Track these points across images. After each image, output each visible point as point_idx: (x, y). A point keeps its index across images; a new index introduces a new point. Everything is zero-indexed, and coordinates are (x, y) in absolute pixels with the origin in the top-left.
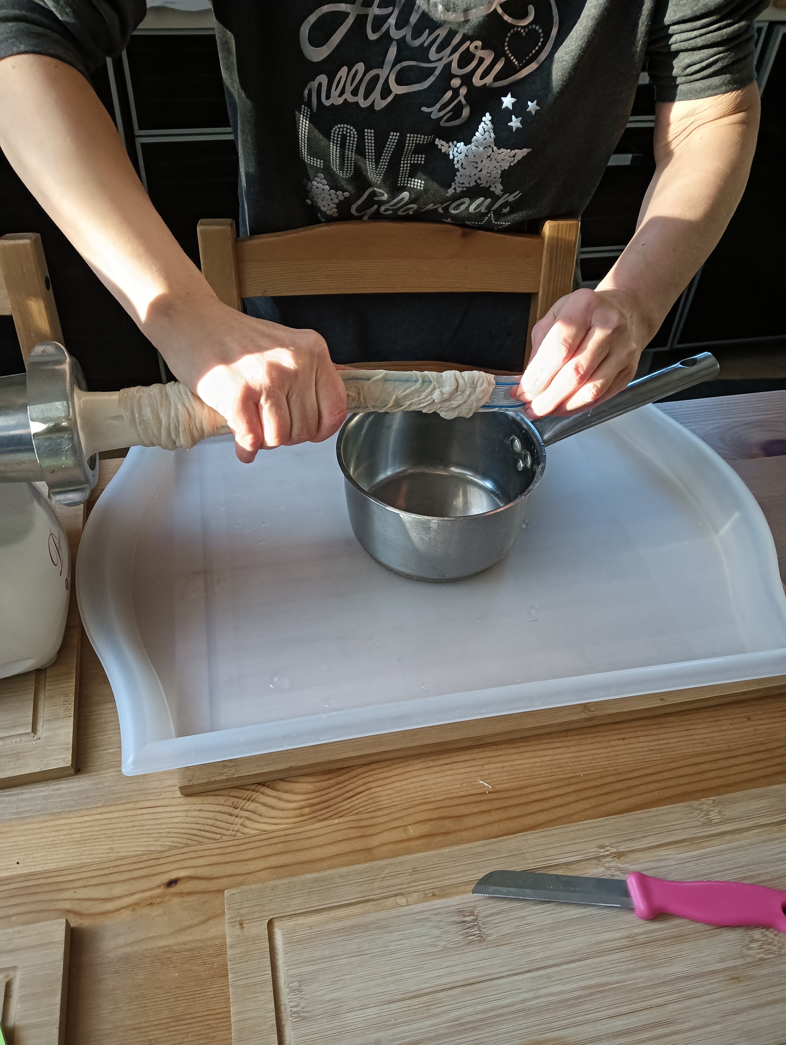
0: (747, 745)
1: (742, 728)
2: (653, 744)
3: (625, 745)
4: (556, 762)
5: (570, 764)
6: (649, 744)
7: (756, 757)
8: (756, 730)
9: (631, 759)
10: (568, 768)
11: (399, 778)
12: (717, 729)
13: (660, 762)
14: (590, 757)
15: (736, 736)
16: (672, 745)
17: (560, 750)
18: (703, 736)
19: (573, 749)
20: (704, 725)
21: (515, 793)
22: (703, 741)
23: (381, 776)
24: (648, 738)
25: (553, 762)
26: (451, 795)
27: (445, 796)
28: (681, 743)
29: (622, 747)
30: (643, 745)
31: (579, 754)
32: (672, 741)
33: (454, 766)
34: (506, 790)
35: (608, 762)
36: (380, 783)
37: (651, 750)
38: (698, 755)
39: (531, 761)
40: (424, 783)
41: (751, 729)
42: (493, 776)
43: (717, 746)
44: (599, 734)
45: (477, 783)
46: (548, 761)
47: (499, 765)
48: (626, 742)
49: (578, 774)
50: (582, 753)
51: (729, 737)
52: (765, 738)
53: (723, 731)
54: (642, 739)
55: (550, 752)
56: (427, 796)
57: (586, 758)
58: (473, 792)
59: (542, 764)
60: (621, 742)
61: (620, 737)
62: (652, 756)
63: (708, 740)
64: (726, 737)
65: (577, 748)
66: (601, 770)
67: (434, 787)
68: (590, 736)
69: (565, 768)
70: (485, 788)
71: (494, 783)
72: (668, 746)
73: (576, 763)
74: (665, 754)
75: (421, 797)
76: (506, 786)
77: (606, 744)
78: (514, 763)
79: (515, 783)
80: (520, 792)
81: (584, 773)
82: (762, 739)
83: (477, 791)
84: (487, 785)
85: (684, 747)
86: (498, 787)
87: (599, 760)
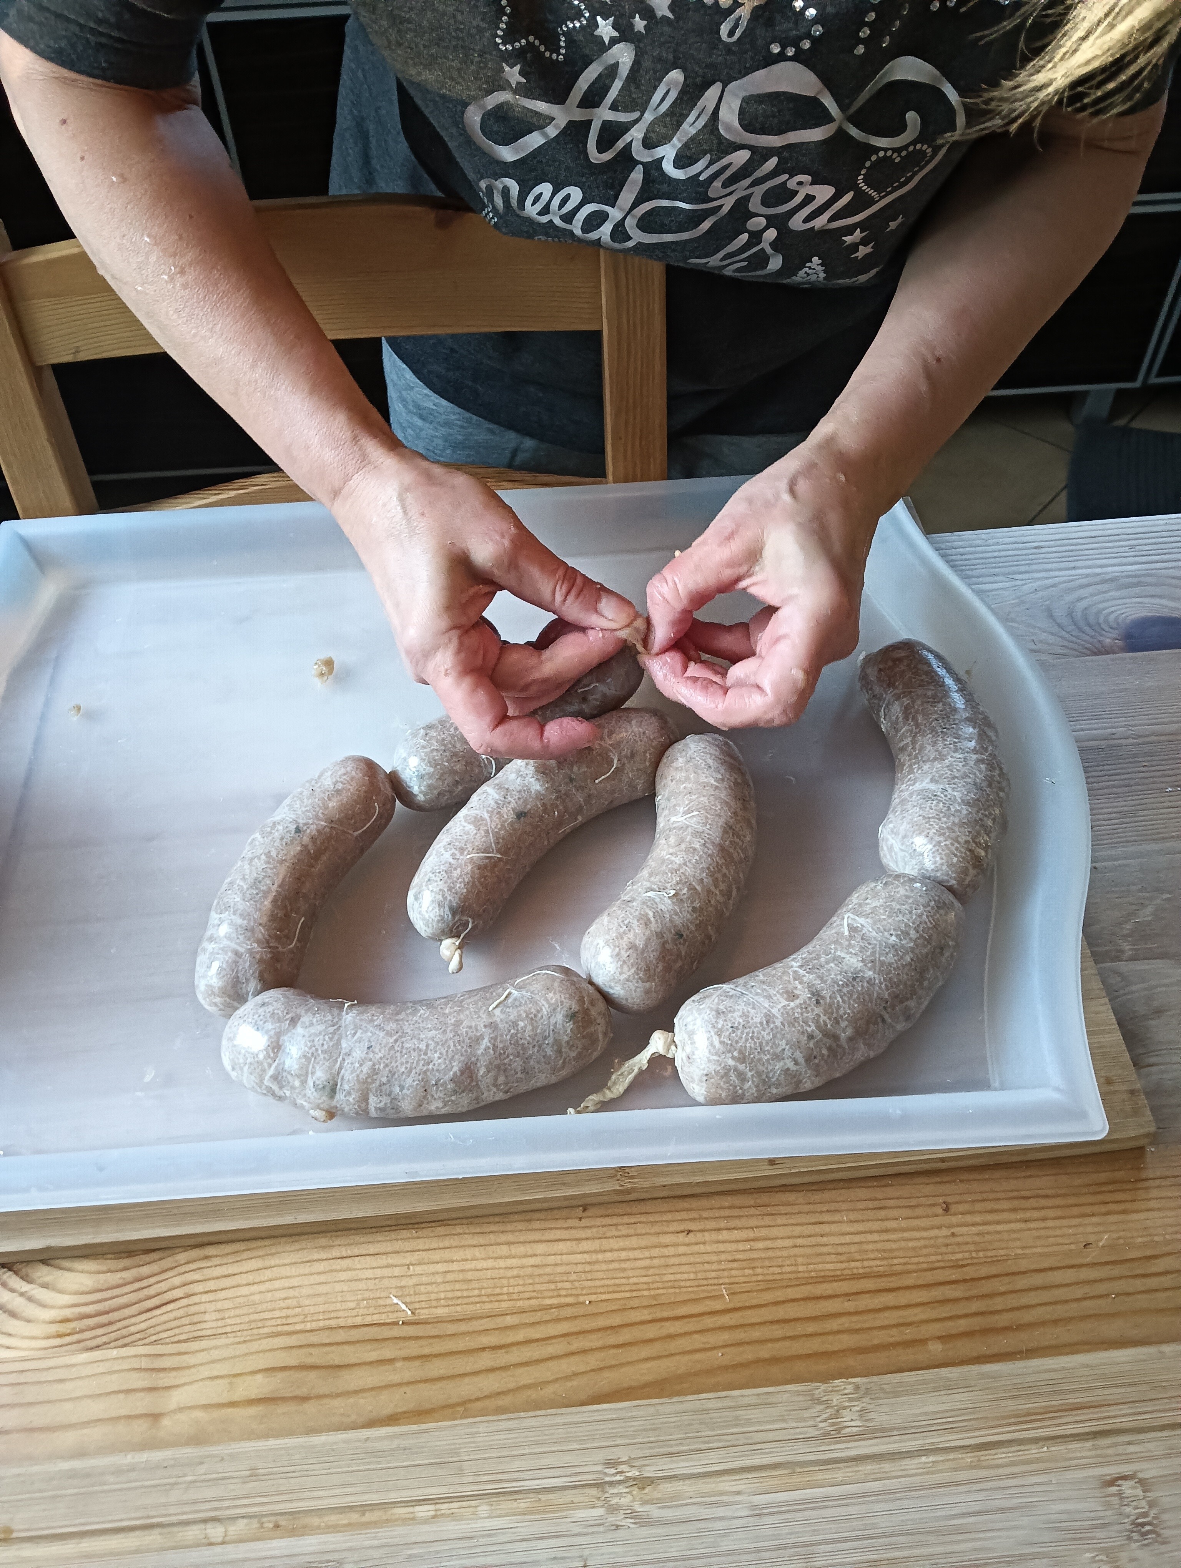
0: (925, 1266)
1: (926, 1229)
2: (741, 1246)
3: (688, 1245)
4: (548, 1270)
5: (573, 1277)
6: (734, 1246)
7: (937, 1293)
8: (953, 1235)
9: (692, 1276)
10: (567, 1285)
11: (250, 1278)
12: (876, 1226)
13: (748, 1287)
14: (616, 1265)
15: (911, 1244)
16: (779, 1253)
17: (561, 1246)
18: (847, 1239)
19: (586, 1246)
20: (853, 1216)
21: (454, 1328)
22: (841, 1249)
23: (218, 1271)
24: (736, 1235)
25: (541, 1271)
26: (335, 1322)
28: (796, 1251)
29: (682, 1250)
30: (722, 1247)
31: (594, 1257)
32: (780, 1243)
33: (357, 1263)
34: (439, 1321)
35: (645, 1279)
36: (211, 1285)
37: (735, 1261)
38: (824, 1279)
39: (502, 1263)
40: (291, 1293)
41: (945, 1232)
42: (423, 1289)
43: (866, 1263)
44: (643, 1218)
45: (388, 1302)
46: (532, 1266)
47: (440, 1268)
48: (691, 1238)
49: (581, 1299)
50: (600, 1257)
51: (894, 1246)
52: (967, 1255)
53: (886, 1231)
54: (725, 1235)
55: (541, 1248)
56: (293, 1320)
57: (604, 1267)
58: (376, 1319)
59: (522, 1272)
60: (681, 1238)
61: (682, 1227)
62: (734, 1272)
63: (853, 1248)
64: (888, 1246)
65: (595, 1245)
66: (628, 1295)
67: (307, 1302)
68: (626, 1219)
69: (560, 1285)
70: (400, 1314)
71: (417, 1306)
72: (770, 1254)
73: (583, 1276)
74: (759, 1271)
76: (441, 1312)
77: (654, 1240)
78: (468, 1265)
79: (459, 1308)
80: (465, 1327)
81: (593, 1298)
82: (960, 1256)
83: (383, 1318)
84: (403, 1307)
85: (800, 1260)
86: (424, 1314)
87: (630, 1273)
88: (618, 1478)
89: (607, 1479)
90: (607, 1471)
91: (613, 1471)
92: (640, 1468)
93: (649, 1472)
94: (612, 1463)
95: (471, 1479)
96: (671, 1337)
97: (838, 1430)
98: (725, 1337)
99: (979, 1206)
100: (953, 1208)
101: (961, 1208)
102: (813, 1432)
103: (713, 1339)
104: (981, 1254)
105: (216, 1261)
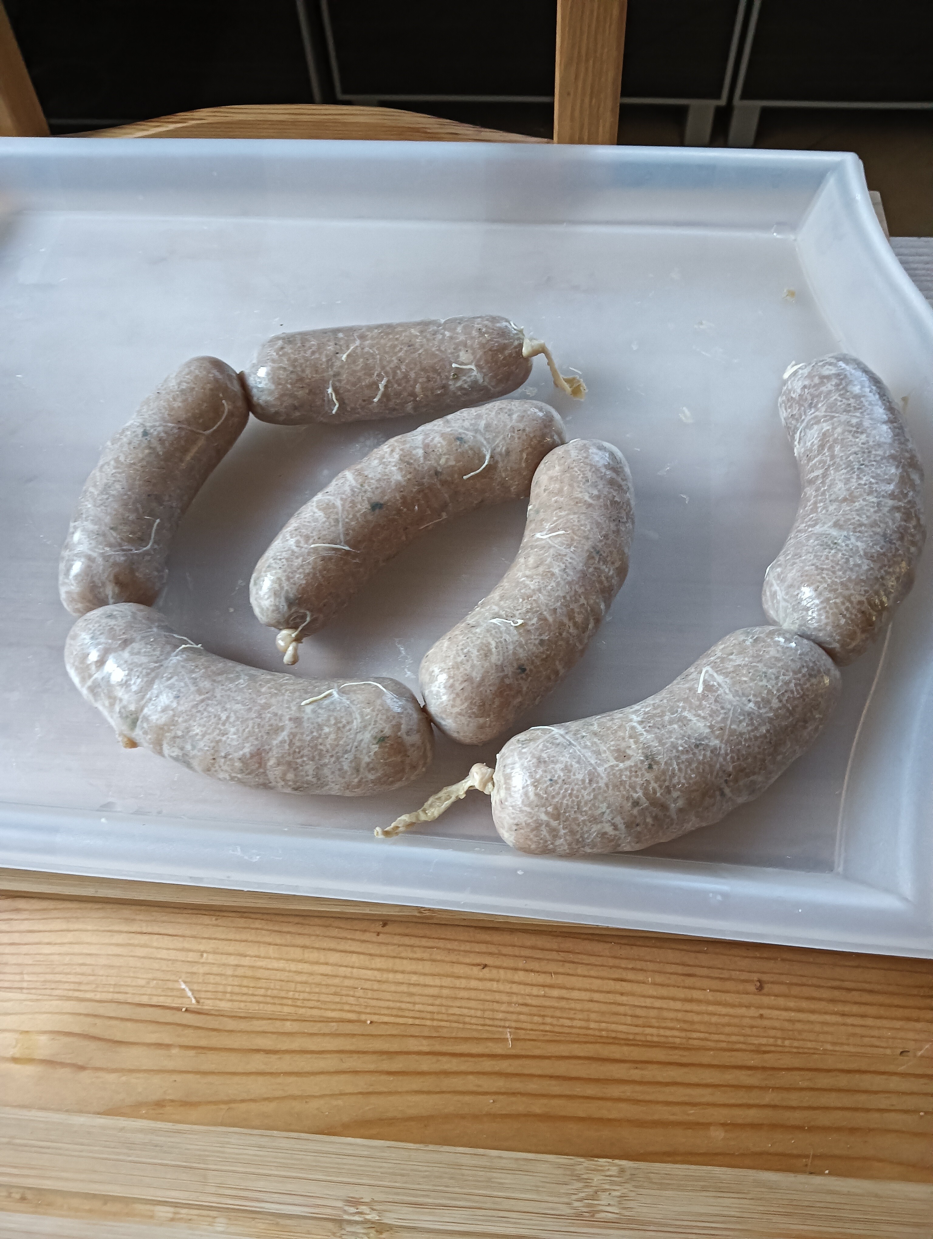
0: (724, 1045)
1: (733, 1006)
2: (535, 991)
3: (480, 980)
4: (337, 981)
5: (360, 993)
6: (528, 990)
7: (730, 1077)
8: (761, 1016)
9: (479, 1013)
10: (351, 1000)
11: (53, 938)
12: (681, 993)
13: (533, 1035)
14: (404, 988)
15: (714, 1019)
16: (573, 1005)
17: (354, 959)
18: (648, 1002)
19: (378, 963)
20: (659, 979)
21: (231, 1024)
22: (639, 1012)
23: (25, 926)
24: (532, 977)
25: (330, 981)
26: (121, 997)
27: (110, 996)
28: (591, 1005)
29: (473, 984)
30: (515, 988)
31: (385, 976)
32: (575, 994)
33: (155, 941)
34: (220, 1014)
35: (430, 1008)
36: (16, 938)
37: (526, 1005)
38: (615, 1041)
39: (293, 966)
40: (88, 960)
41: (753, 1012)
42: (212, 979)
43: (662, 1032)
44: (441, 944)
45: (176, 986)
46: (322, 975)
47: (232, 960)
48: (486, 973)
49: (363, 1017)
50: (391, 976)
51: (696, 1018)
52: (771, 1041)
53: (691, 1001)
54: (520, 976)
55: (334, 957)
56: (82, 987)
57: (393, 988)
58: (161, 1000)
59: (310, 979)
60: (476, 971)
61: (478, 960)
62: (522, 1017)
63: (653, 1013)
64: (689, 1017)
65: (389, 963)
66: (410, 1021)
67: (101, 973)
68: (424, 942)
69: (345, 999)
70: (185, 1000)
71: (203, 995)
72: (563, 1004)
73: (370, 994)
74: (548, 1020)
75: (72, 986)
76: (224, 1005)
77: (448, 969)
78: (260, 963)
79: (242, 1005)
80: (243, 1025)
81: (375, 1018)
82: (764, 1041)
83: (168, 1002)
84: (189, 994)
85: (593, 1016)
86: (208, 1005)
87: (417, 999)
88: (357, 1218)
89: (346, 1217)
90: (346, 1208)
91: (353, 1210)
92: (380, 1212)
93: (389, 1219)
94: (354, 1202)
95: (213, 1190)
96: (446, 1073)
97: (593, 1213)
98: (500, 1084)
99: (795, 990)
100: (767, 988)
101: (777, 989)
102: (567, 1210)
103: (487, 1084)
104: (787, 1043)
105: (25, 915)
